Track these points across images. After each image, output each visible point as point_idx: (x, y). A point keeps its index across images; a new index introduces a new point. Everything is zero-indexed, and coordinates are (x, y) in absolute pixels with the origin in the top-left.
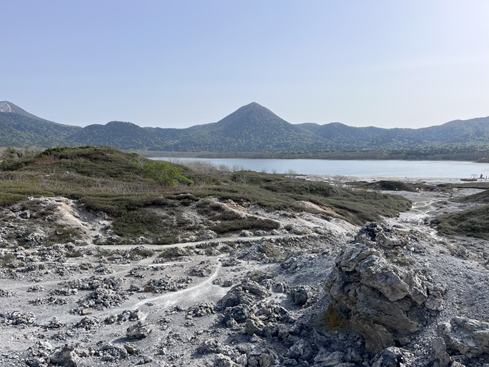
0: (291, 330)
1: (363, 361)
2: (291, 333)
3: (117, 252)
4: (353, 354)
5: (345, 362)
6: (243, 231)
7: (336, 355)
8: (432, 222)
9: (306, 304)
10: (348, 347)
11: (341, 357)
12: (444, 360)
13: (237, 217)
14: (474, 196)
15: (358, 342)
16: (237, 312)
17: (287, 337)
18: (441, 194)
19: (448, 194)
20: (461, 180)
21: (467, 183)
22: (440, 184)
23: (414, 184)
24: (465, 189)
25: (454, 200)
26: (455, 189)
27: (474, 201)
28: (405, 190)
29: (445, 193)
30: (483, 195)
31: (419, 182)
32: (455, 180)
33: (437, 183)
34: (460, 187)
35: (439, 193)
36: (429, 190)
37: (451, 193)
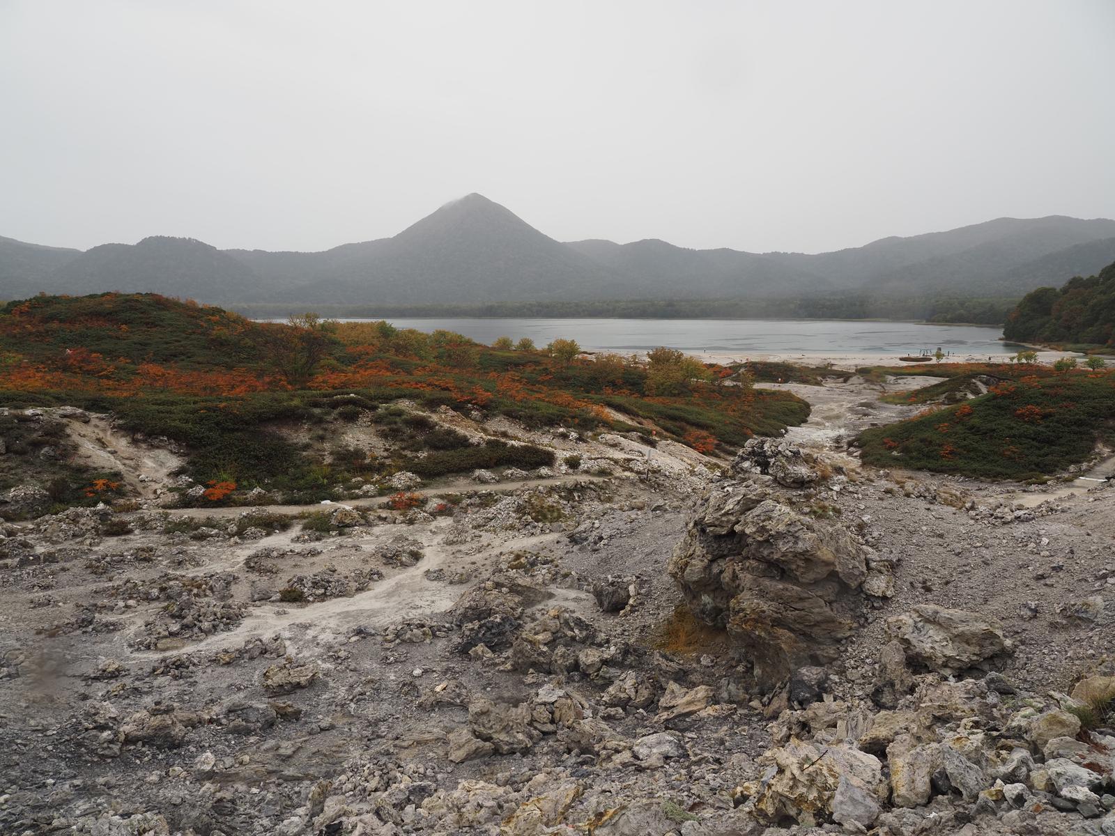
0: (605, 656)
1: (750, 700)
2: (605, 662)
3: (210, 523)
4: (732, 687)
5: (717, 703)
6: (478, 472)
7: (701, 691)
8: (850, 444)
9: (628, 608)
10: (720, 677)
11: (711, 694)
12: (902, 681)
13: (464, 442)
14: (925, 390)
15: (738, 669)
16: (489, 629)
17: (599, 670)
18: (865, 388)
19: (877, 387)
20: (902, 359)
21: (913, 366)
22: (862, 369)
23: (813, 369)
24: (910, 378)
25: (889, 400)
26: (891, 378)
27: (926, 401)
28: (796, 381)
29: (872, 386)
30: (944, 388)
31: (821, 365)
32: (891, 359)
33: (856, 366)
34: (899, 373)
35: (861, 386)
36: (841, 380)
37: (883, 387)
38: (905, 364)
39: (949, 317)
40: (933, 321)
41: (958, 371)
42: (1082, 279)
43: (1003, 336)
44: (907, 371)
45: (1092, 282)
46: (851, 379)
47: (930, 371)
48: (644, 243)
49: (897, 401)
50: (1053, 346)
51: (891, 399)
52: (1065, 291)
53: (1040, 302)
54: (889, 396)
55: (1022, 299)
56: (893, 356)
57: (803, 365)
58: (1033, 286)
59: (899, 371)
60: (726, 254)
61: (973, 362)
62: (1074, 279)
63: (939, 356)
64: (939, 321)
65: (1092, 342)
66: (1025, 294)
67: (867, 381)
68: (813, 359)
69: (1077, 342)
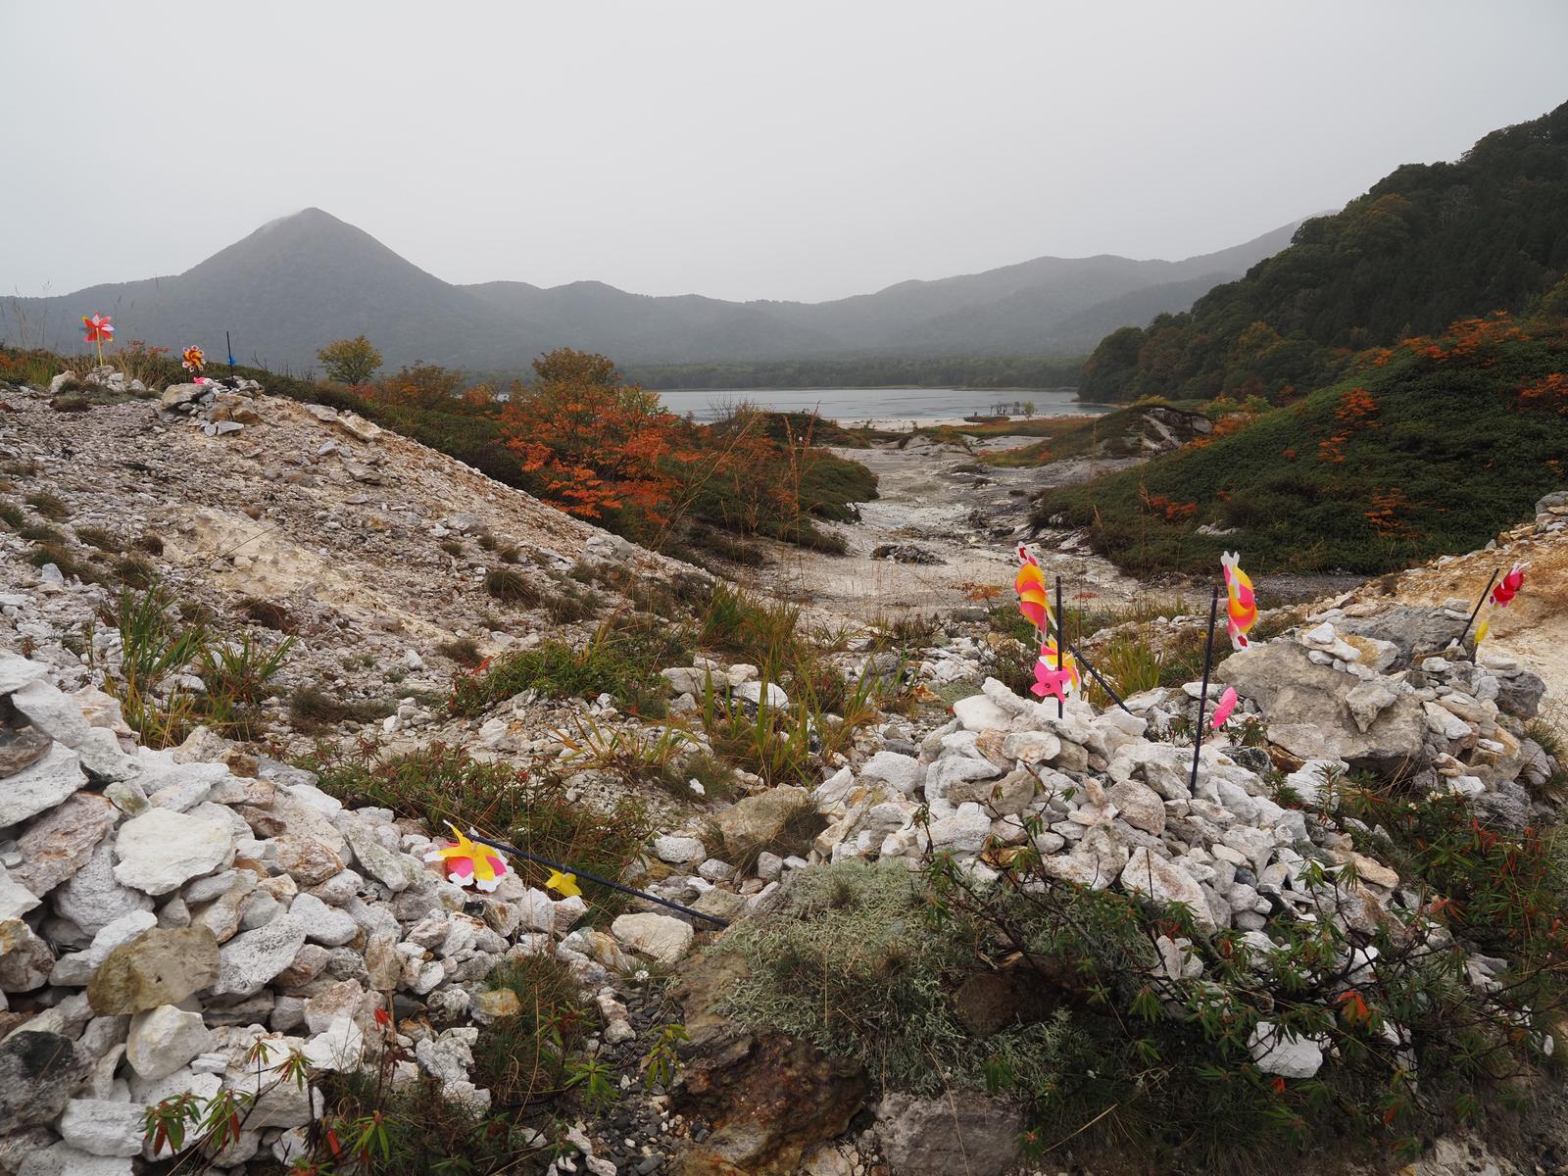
18: (942, 450)
19: (960, 449)
20: (967, 420)
22: (923, 428)
24: (997, 439)
25: (998, 463)
26: (971, 438)
29: (951, 448)
34: (976, 433)
35: (935, 448)
37: (969, 448)
38: (976, 424)
39: (995, 380)
40: (977, 386)
42: (1170, 317)
44: (986, 431)
45: (1182, 320)
46: (911, 440)
47: (1021, 430)
48: (577, 287)
49: (1017, 462)
51: (1001, 462)
52: (1152, 332)
53: (1123, 347)
55: (1096, 348)
59: (974, 431)
60: (695, 302)
62: (1160, 316)
64: (983, 386)
66: (1099, 341)
67: (937, 443)
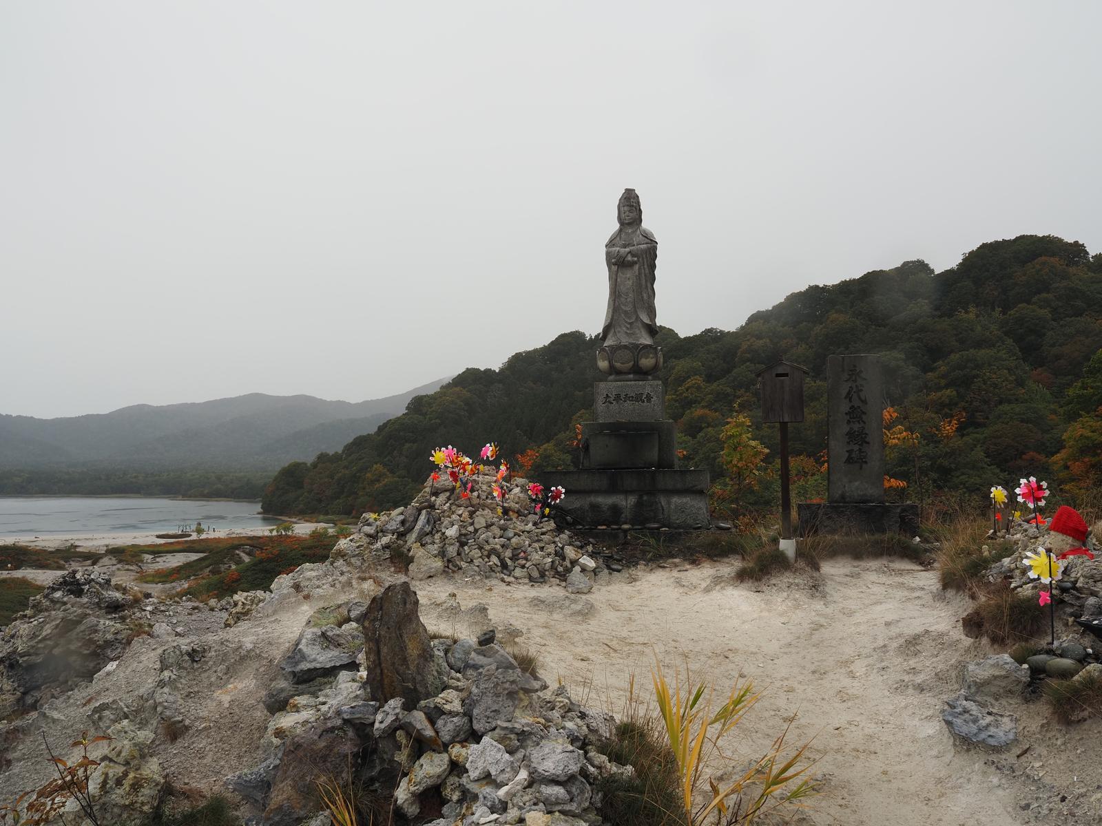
14: (187, 566)
18: (118, 569)
19: (134, 567)
20: (158, 537)
21: (171, 543)
22: (113, 548)
23: (51, 553)
24: (169, 556)
25: (148, 579)
26: (148, 557)
27: (189, 577)
28: (31, 566)
29: (127, 567)
30: (207, 562)
31: (62, 547)
32: (146, 537)
33: (107, 546)
34: (156, 551)
35: (114, 568)
36: (89, 562)
37: (140, 567)
38: (162, 541)
39: (206, 491)
40: (190, 497)
41: (220, 545)
42: (328, 455)
43: (261, 510)
44: (166, 549)
45: (336, 458)
46: (101, 561)
47: (190, 548)
49: (158, 580)
50: (307, 519)
51: (151, 579)
52: (315, 465)
53: (293, 476)
54: (149, 576)
55: (276, 474)
56: (148, 534)
57: (38, 548)
58: (286, 460)
59: (156, 549)
61: (234, 536)
62: (322, 454)
63: (199, 531)
64: (196, 497)
65: (339, 513)
66: (279, 469)
67: (120, 561)
68: (50, 540)
69: (327, 513)
